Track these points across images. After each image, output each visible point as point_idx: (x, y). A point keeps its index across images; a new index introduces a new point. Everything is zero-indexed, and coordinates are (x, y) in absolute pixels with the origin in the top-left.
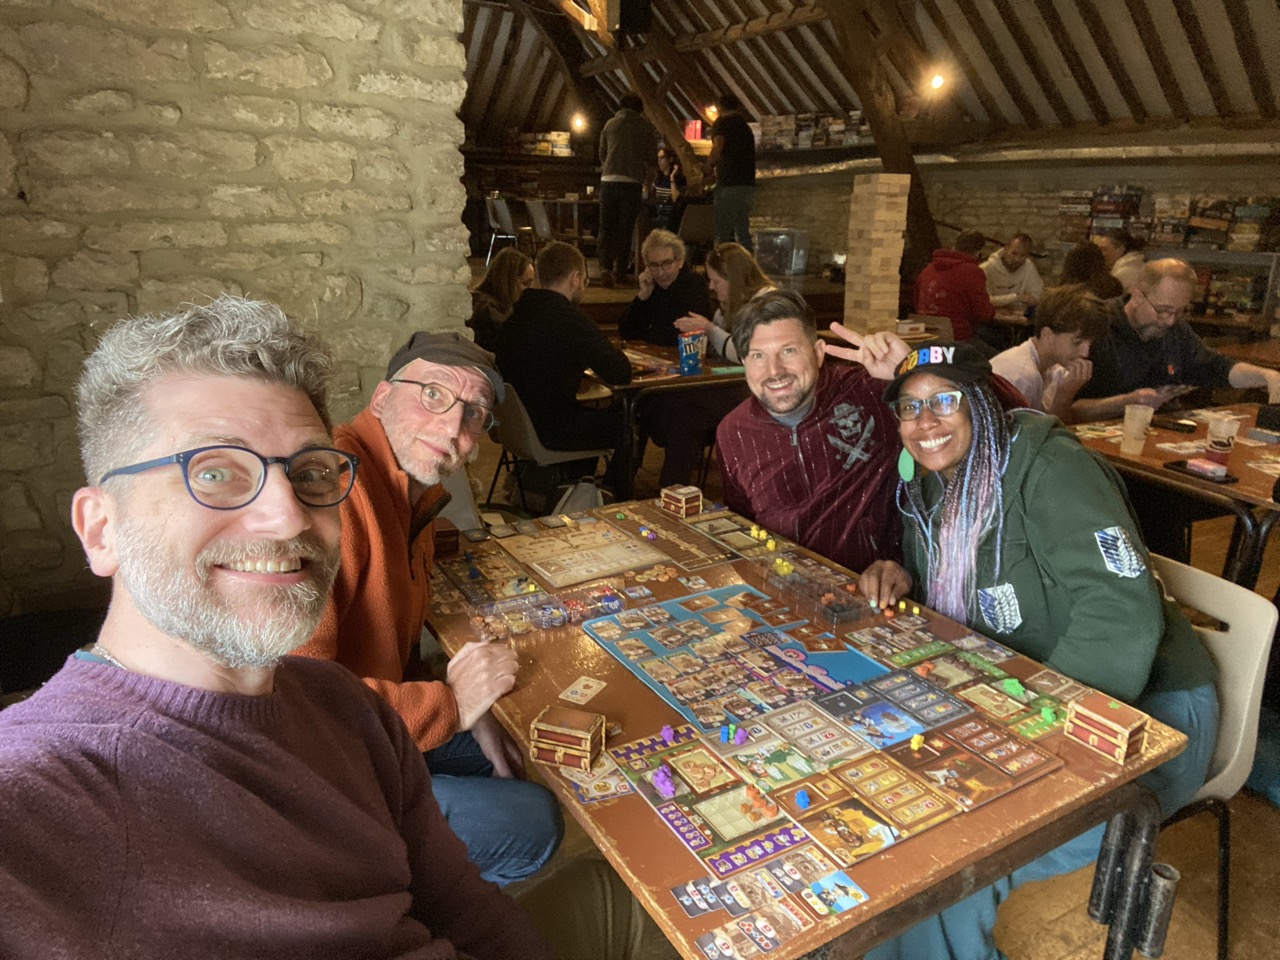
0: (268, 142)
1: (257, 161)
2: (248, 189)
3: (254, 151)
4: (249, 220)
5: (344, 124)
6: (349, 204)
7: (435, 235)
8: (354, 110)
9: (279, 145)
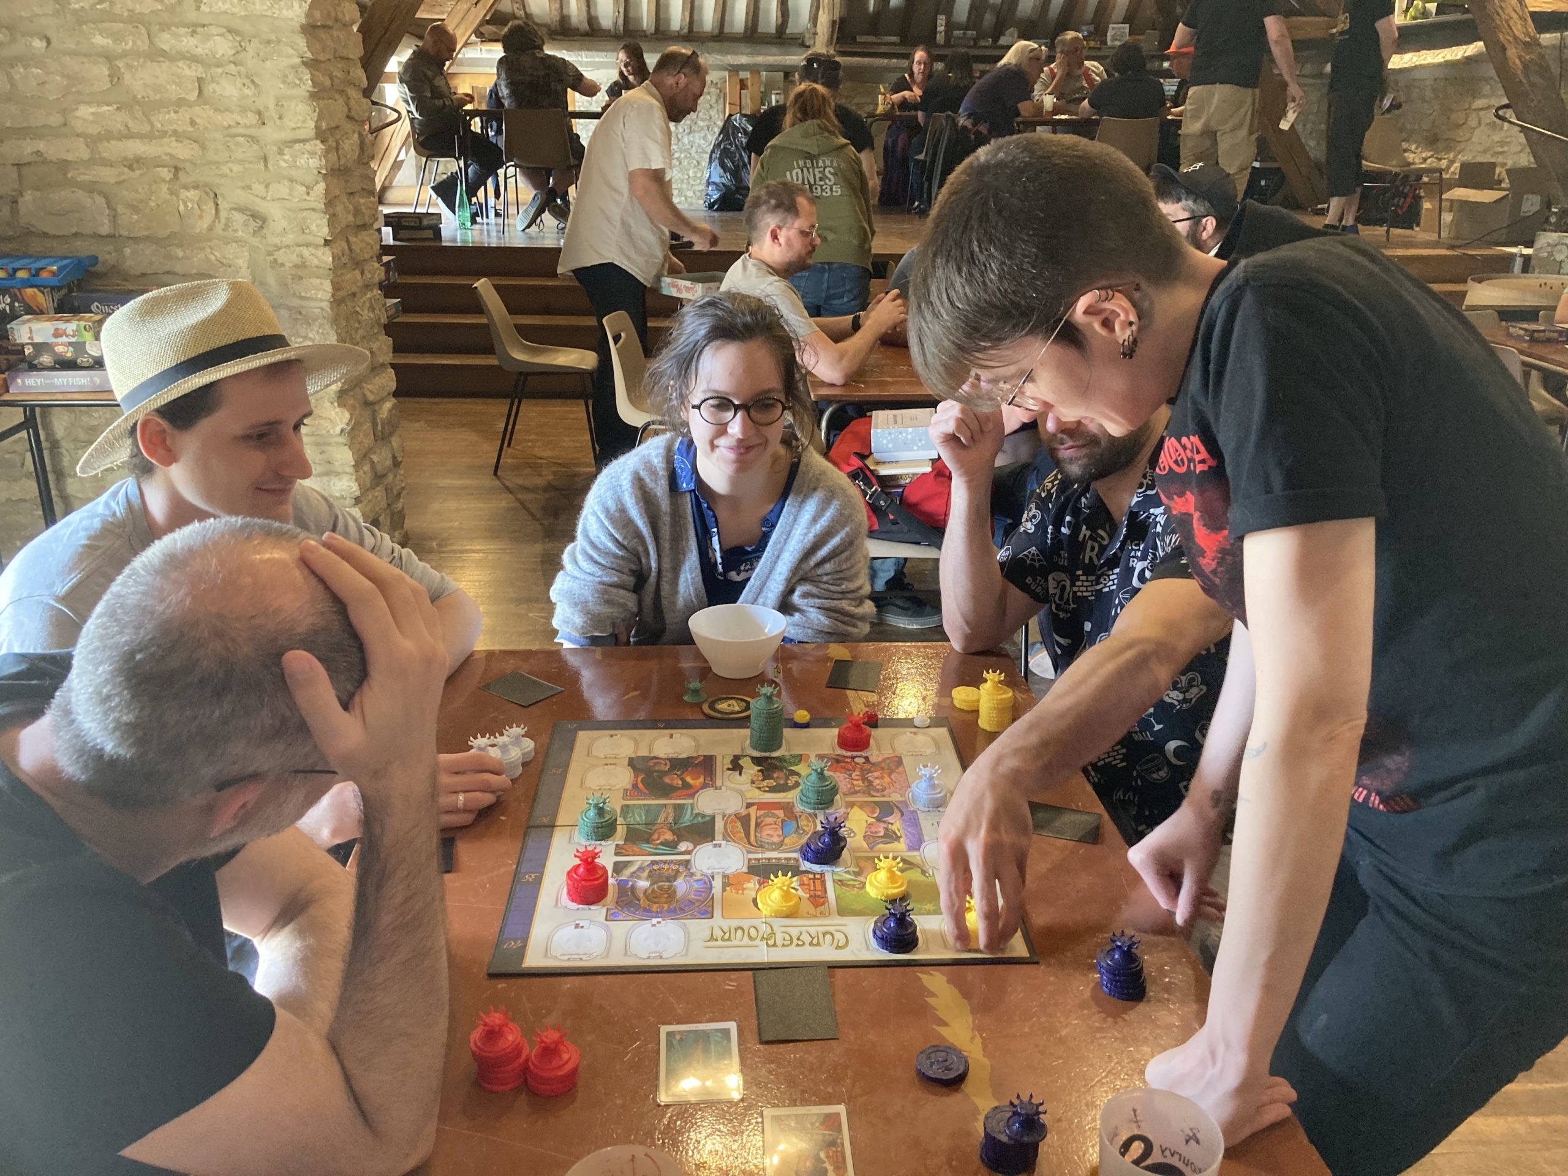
0: (120, 64)
1: (111, 81)
2: (106, 108)
3: (107, 73)
4: (108, 136)
5: (189, 43)
6: (198, 121)
7: (286, 151)
8: (199, 30)
9: (129, 66)
